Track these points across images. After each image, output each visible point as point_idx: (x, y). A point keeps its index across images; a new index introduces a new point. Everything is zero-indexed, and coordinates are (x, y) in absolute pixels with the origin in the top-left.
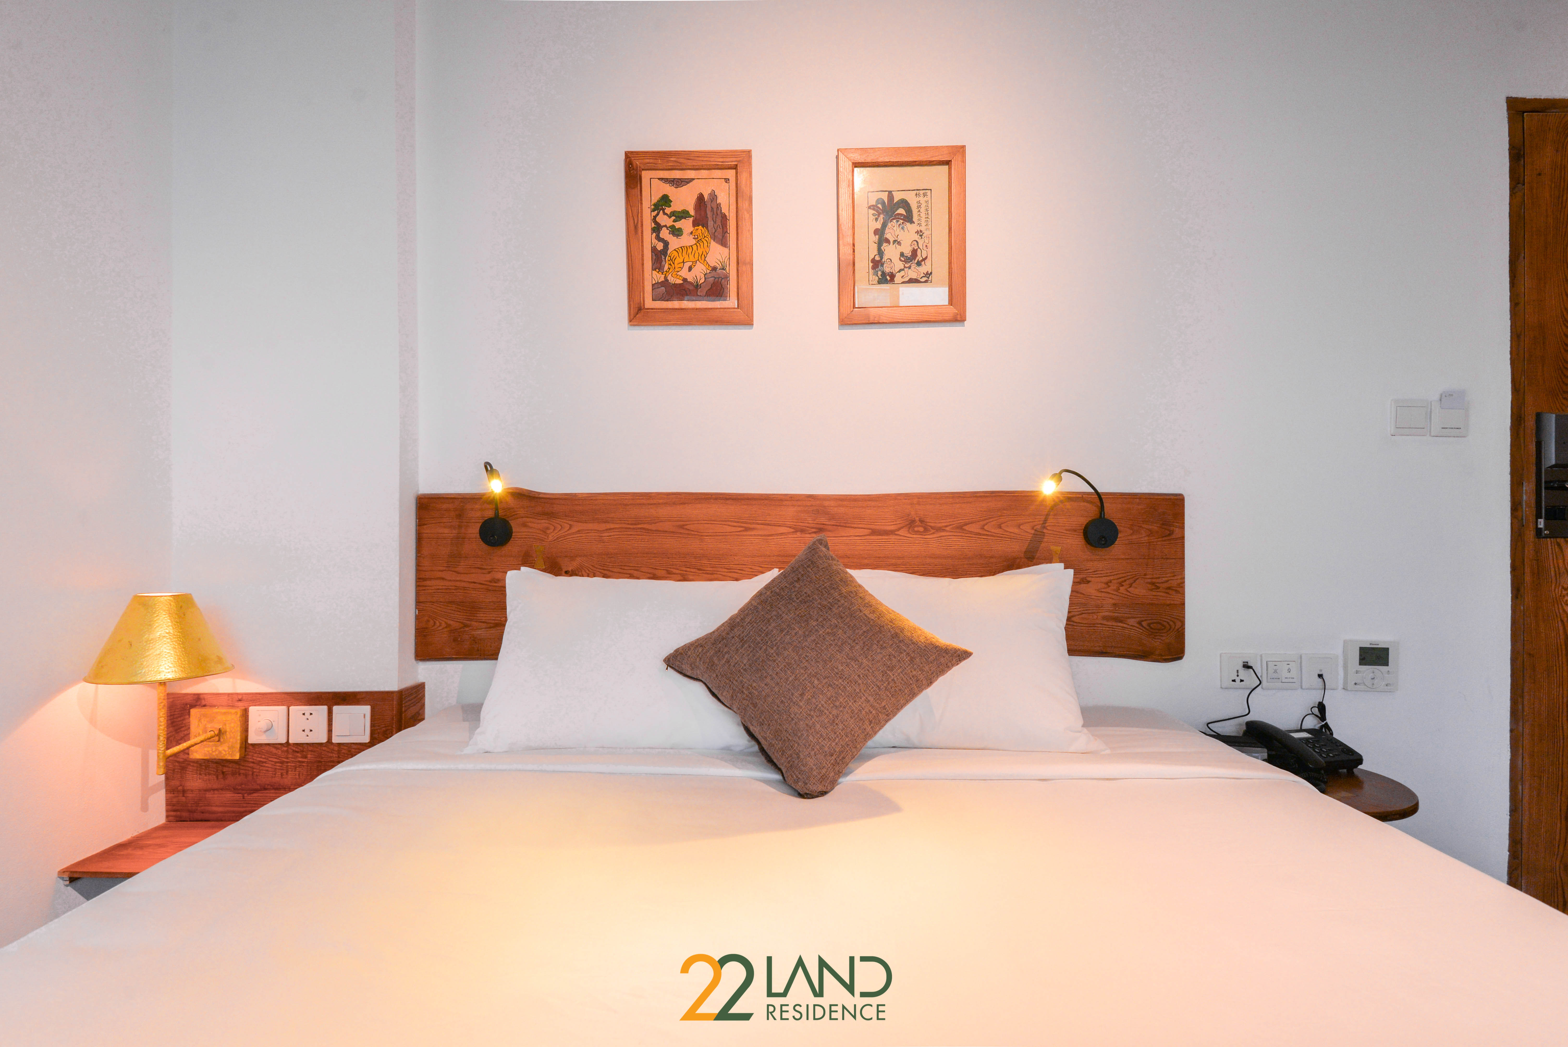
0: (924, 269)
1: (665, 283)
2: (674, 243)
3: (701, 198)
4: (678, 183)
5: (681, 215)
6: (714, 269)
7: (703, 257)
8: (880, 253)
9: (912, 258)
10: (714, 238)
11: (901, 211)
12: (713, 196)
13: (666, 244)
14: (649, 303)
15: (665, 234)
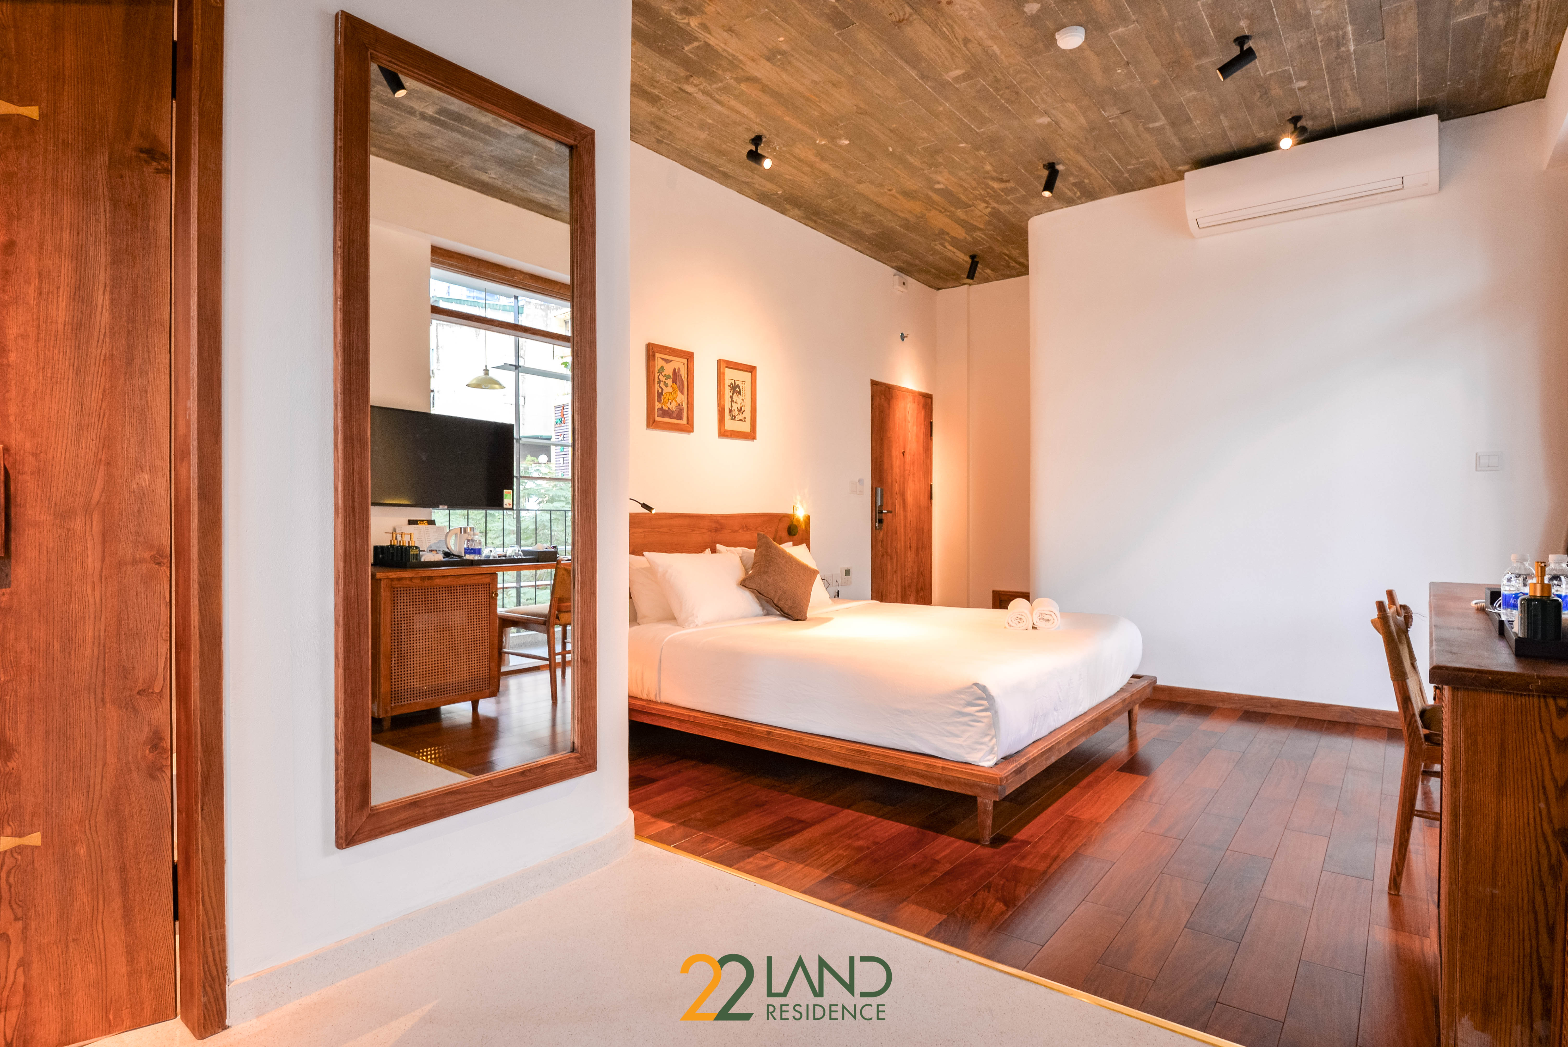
0: (744, 415)
1: (662, 409)
2: (666, 390)
3: (675, 370)
4: (667, 361)
5: (667, 377)
6: (679, 405)
7: (675, 398)
8: (732, 406)
9: (740, 410)
10: (679, 390)
11: (738, 389)
12: (679, 369)
13: (662, 390)
14: (657, 419)
15: (662, 385)
